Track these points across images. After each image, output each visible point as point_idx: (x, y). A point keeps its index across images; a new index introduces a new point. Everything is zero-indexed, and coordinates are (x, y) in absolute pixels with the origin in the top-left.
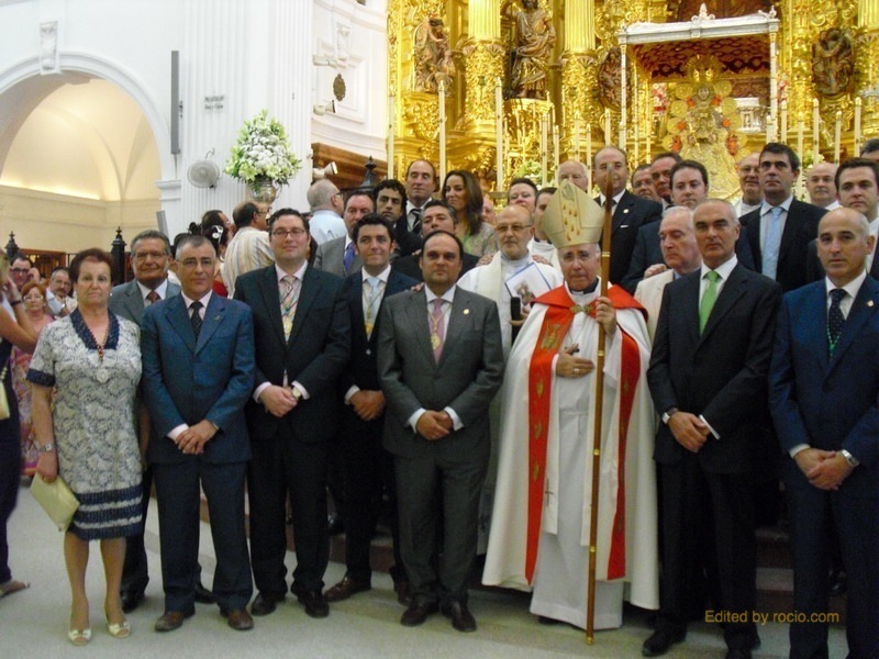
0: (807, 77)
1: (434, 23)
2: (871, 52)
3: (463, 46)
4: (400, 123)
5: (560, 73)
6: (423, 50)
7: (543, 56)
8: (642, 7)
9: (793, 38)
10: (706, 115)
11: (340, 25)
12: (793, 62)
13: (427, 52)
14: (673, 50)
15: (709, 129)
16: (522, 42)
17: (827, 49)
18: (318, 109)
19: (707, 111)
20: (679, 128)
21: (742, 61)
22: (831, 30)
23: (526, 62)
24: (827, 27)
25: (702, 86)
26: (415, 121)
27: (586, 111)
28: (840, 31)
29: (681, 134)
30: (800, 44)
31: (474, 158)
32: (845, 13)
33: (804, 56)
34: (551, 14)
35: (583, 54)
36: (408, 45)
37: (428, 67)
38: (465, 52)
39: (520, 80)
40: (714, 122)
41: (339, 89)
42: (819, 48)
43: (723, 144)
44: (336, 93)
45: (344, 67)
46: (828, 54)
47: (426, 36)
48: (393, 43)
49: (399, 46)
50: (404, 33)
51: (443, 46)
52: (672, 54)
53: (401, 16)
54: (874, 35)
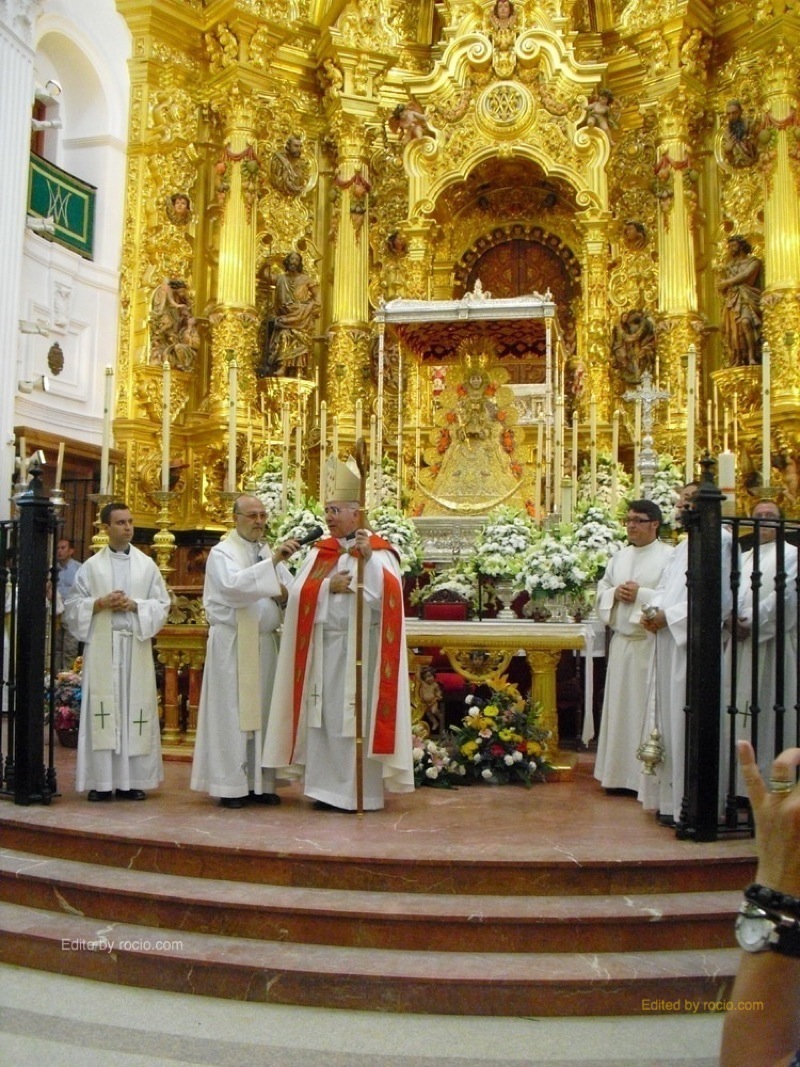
0: (604, 363)
1: (175, 285)
2: (672, 339)
3: (210, 313)
4: (131, 402)
5: (326, 347)
6: (161, 316)
7: (306, 328)
8: (420, 276)
9: (589, 319)
10: (478, 406)
11: (59, 284)
12: (590, 346)
13: (166, 320)
14: (446, 329)
15: (480, 423)
16: (283, 311)
17: (630, 332)
18: (25, 386)
19: (479, 402)
20: (448, 420)
21: (526, 345)
22: (632, 312)
23: (285, 334)
24: (629, 308)
25: (474, 373)
26: (149, 400)
27: (354, 393)
28: (643, 314)
29: (450, 428)
30: (596, 327)
31: (219, 446)
32: (647, 294)
33: (600, 340)
34: (318, 278)
35: (352, 327)
36: (144, 310)
37: (166, 337)
38: (212, 320)
39: (278, 355)
40: (487, 414)
41: (56, 361)
42: (621, 331)
43: (497, 440)
44: (51, 365)
45: (63, 335)
46: (630, 339)
47: (164, 301)
48: (125, 307)
49: (132, 311)
50: (140, 295)
51: (186, 313)
52: (445, 333)
53: (136, 275)
54: (675, 321)
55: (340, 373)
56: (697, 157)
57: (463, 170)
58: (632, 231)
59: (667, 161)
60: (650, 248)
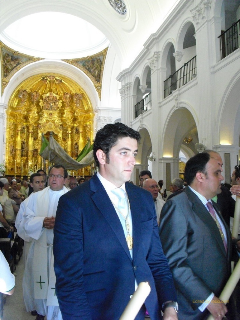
5: (28, 153)
7: (26, 151)
16: (23, 148)
35: (31, 151)
38: (16, 150)
39: (23, 154)
55: (30, 156)
56: (72, 133)
57: (45, 133)
58: (64, 139)
59: (68, 133)
60: (66, 141)
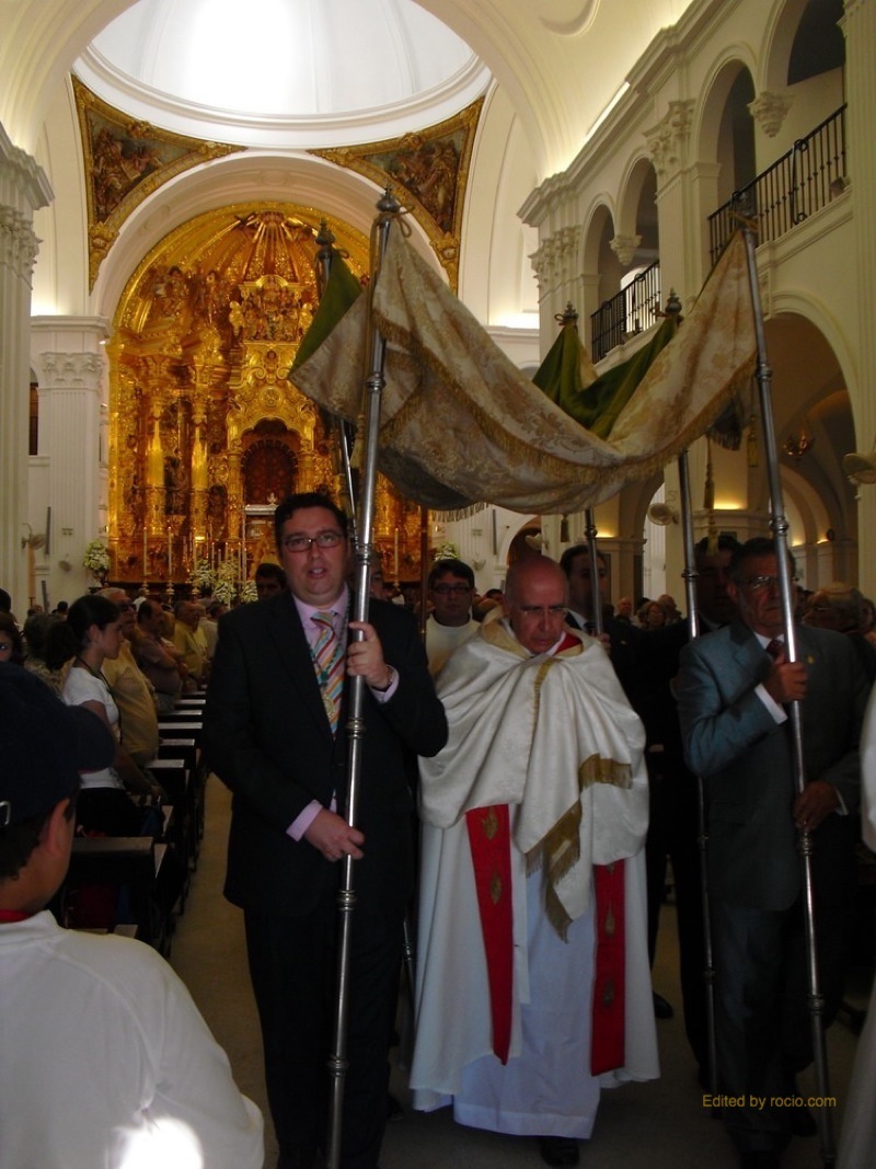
3: (146, 489)
5: (190, 501)
7: (182, 492)
16: (172, 484)
23: (174, 495)
35: (202, 491)
38: (147, 492)
39: (172, 505)
57: (251, 425)
58: (321, 448)
